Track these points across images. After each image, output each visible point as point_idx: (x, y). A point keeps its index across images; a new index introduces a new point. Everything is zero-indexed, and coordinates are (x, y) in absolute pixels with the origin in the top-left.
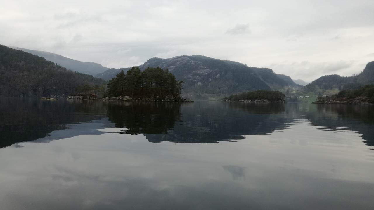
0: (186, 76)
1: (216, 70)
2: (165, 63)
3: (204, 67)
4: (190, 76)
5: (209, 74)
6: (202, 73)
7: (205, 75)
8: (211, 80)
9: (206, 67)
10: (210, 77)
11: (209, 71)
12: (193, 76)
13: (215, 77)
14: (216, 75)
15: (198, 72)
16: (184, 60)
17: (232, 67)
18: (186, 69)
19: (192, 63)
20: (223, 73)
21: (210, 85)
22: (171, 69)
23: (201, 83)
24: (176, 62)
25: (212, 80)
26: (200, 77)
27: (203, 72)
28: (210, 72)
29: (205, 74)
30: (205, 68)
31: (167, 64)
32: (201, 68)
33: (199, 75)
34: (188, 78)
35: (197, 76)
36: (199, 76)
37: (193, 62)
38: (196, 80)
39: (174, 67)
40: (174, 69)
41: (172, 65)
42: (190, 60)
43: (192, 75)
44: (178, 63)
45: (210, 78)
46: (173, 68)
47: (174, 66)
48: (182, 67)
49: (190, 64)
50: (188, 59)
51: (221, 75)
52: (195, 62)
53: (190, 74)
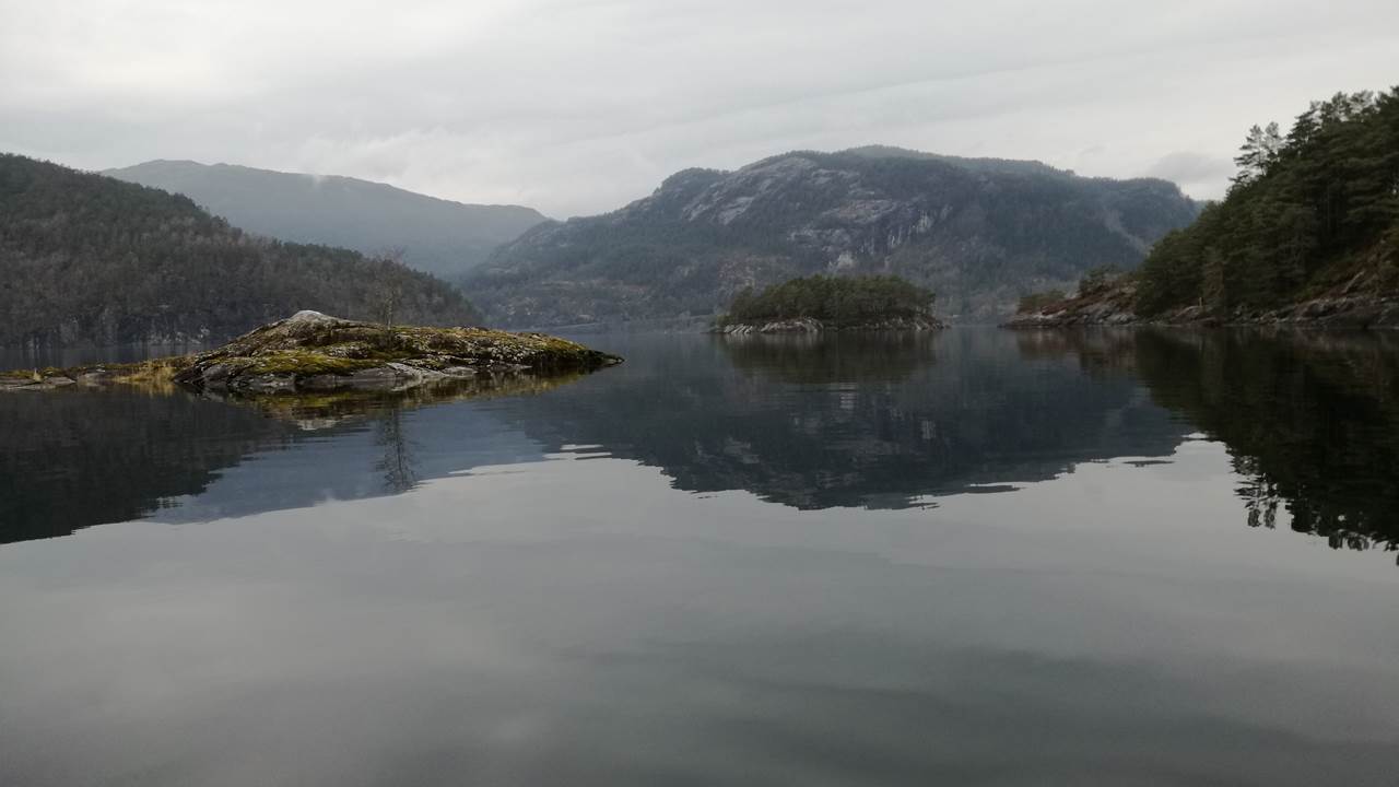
0: (793, 235)
1: (915, 199)
2: (716, 189)
3: (867, 193)
4: (809, 233)
5: (883, 221)
6: (857, 218)
7: (869, 225)
8: (893, 242)
9: (873, 193)
10: (888, 231)
11: (885, 205)
12: (819, 231)
13: (910, 232)
14: (916, 221)
15: (843, 213)
16: (790, 168)
17: (986, 182)
18: (798, 204)
19: (823, 180)
20: (945, 212)
21: (887, 263)
22: (739, 209)
23: (852, 258)
24: (757, 180)
25: (899, 242)
26: (848, 232)
27: (862, 212)
28: (894, 208)
29: (869, 219)
30: (871, 197)
31: (725, 191)
32: (854, 197)
33: (845, 226)
34: (802, 240)
35: (837, 231)
36: (843, 230)
37: (825, 176)
38: (830, 249)
39: (751, 199)
40: (750, 210)
41: (743, 194)
42: (815, 169)
43: (815, 229)
44: (768, 182)
45: (889, 237)
46: (747, 203)
47: (749, 195)
48: (780, 198)
49: (814, 182)
50: (807, 164)
51: (936, 222)
52: (832, 174)
53: (809, 225)
